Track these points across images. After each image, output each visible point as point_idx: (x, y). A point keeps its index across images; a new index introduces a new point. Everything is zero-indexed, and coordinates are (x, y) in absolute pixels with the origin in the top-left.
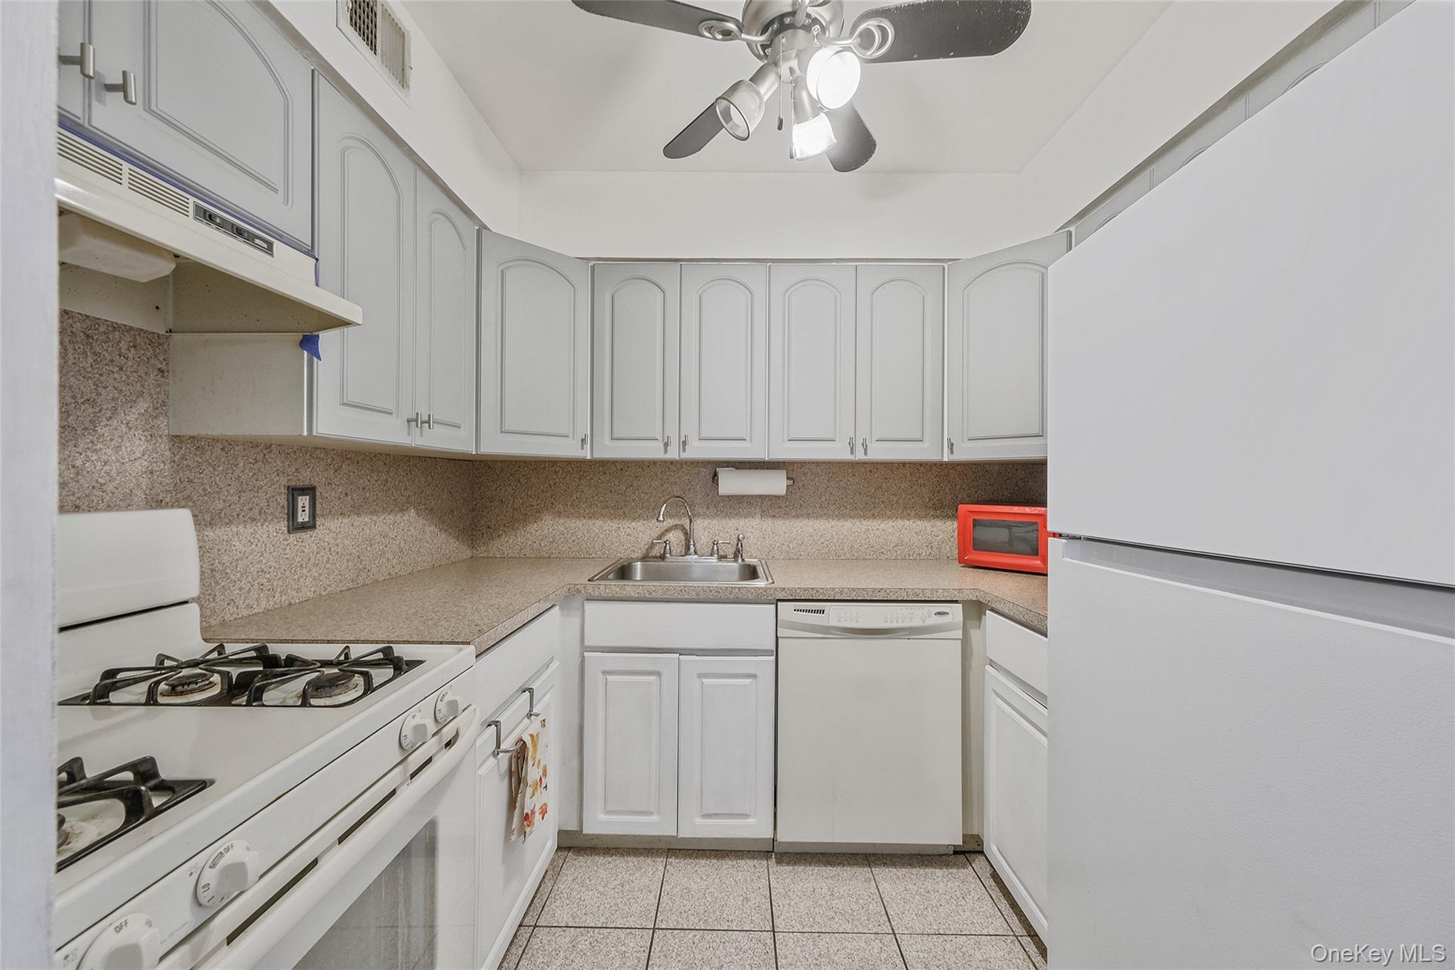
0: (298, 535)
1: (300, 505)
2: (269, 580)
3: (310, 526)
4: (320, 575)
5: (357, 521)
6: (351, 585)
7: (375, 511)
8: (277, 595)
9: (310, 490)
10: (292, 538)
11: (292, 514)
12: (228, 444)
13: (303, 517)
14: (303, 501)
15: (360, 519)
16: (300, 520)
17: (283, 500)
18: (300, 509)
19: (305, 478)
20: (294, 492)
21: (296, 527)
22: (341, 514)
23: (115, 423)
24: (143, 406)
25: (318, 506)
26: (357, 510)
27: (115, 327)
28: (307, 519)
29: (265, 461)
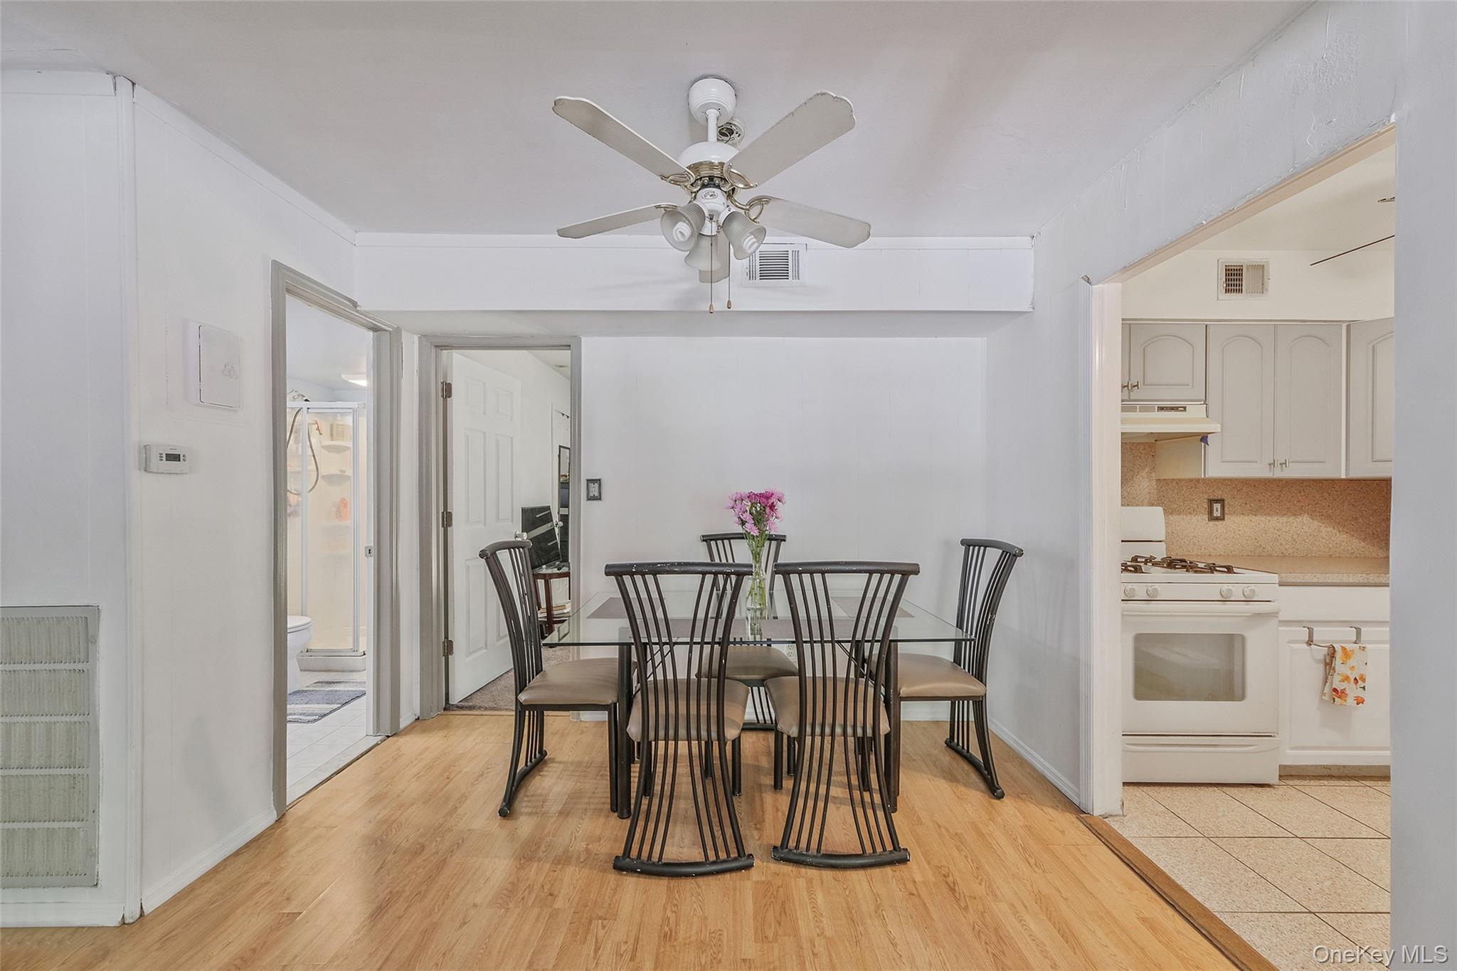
0: (1214, 522)
1: (1215, 508)
2: (1198, 541)
3: (1222, 518)
4: (1228, 544)
5: (1254, 518)
6: (1249, 554)
7: (1269, 514)
8: (1203, 549)
9: (1222, 501)
10: (1211, 523)
11: (1211, 512)
12: (1178, 481)
13: (1217, 514)
14: (1217, 506)
15: (1256, 518)
16: (1215, 515)
17: (1206, 505)
18: (1215, 511)
19: (1218, 495)
20: (1212, 502)
21: (1212, 518)
22: (1243, 514)
23: (1138, 476)
24: (1147, 469)
25: (1226, 509)
26: (1254, 512)
27: (1139, 444)
28: (1219, 515)
29: (1196, 487)
